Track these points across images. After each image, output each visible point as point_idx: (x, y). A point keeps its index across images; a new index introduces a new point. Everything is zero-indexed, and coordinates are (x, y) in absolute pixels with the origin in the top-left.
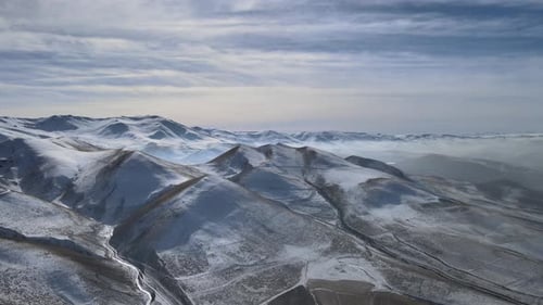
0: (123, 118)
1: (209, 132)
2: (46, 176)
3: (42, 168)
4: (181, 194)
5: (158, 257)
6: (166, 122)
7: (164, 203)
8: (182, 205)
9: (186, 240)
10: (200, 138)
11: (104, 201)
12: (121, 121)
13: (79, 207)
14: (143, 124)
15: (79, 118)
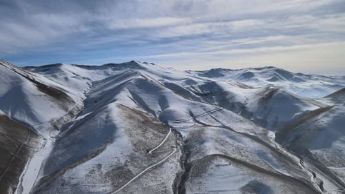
0: (250, 68)
1: (309, 77)
2: (230, 101)
3: (227, 97)
4: (320, 117)
5: (311, 153)
6: (279, 71)
7: (308, 121)
8: (321, 123)
9: (330, 146)
10: (304, 81)
11: (266, 117)
12: (249, 71)
13: (252, 119)
14: (263, 72)
15: (225, 70)
